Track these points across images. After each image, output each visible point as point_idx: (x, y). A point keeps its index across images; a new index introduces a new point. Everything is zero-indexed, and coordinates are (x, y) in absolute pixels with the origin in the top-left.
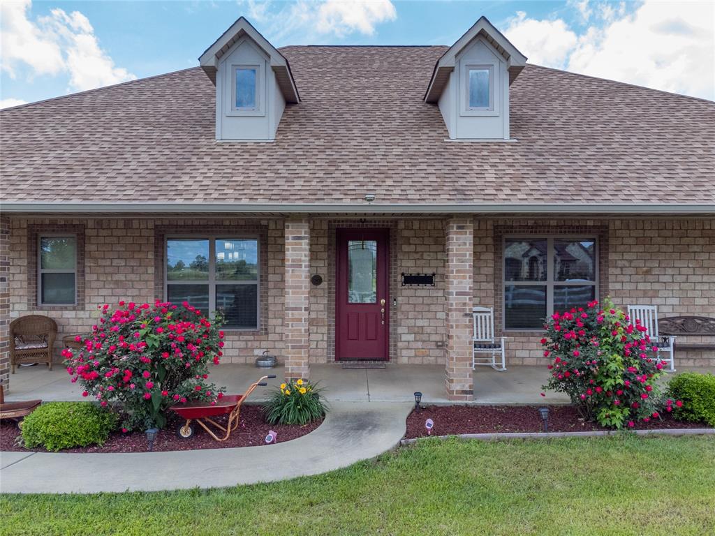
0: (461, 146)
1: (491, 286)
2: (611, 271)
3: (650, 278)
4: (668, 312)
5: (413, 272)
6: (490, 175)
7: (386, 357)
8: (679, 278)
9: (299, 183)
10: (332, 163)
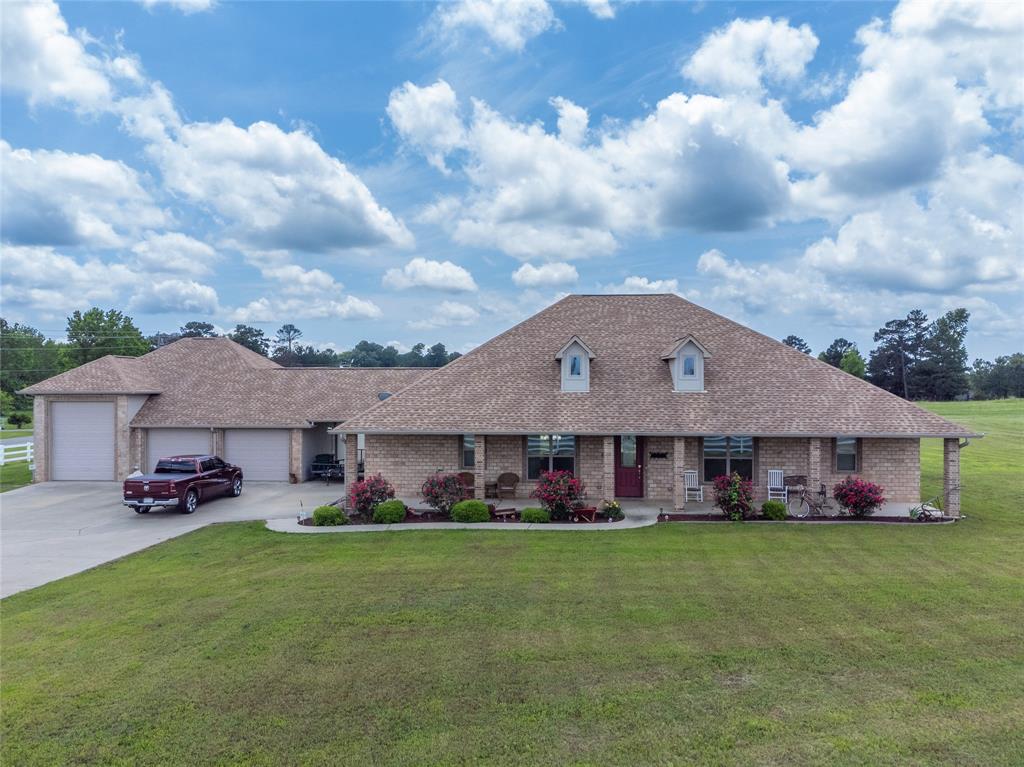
0: (679, 395)
1: (697, 459)
2: (760, 452)
3: (781, 456)
4: (790, 473)
5: (656, 451)
6: (692, 416)
7: (642, 496)
8: (795, 456)
9: (609, 419)
10: (620, 407)
